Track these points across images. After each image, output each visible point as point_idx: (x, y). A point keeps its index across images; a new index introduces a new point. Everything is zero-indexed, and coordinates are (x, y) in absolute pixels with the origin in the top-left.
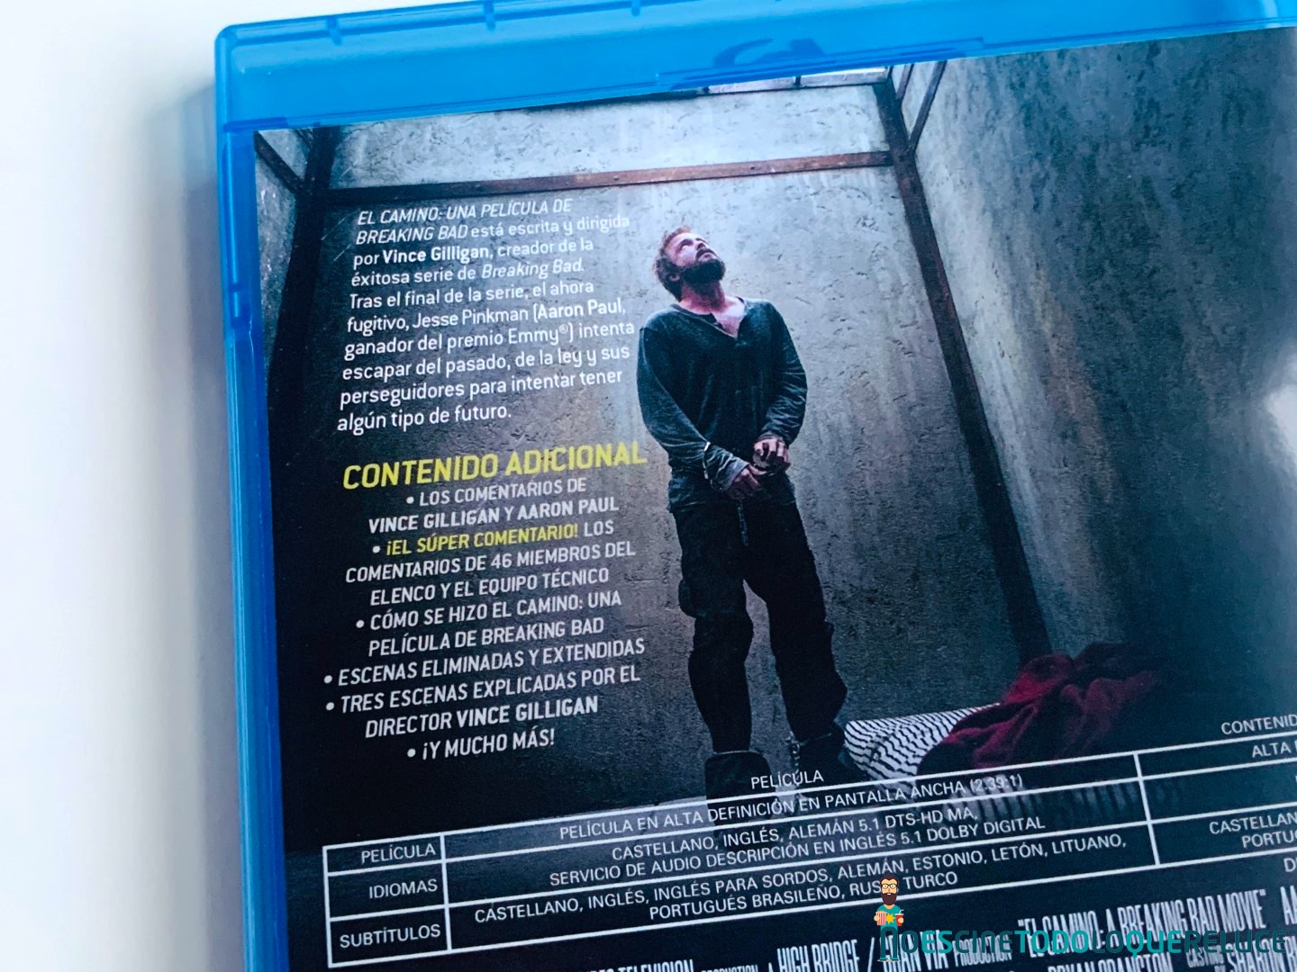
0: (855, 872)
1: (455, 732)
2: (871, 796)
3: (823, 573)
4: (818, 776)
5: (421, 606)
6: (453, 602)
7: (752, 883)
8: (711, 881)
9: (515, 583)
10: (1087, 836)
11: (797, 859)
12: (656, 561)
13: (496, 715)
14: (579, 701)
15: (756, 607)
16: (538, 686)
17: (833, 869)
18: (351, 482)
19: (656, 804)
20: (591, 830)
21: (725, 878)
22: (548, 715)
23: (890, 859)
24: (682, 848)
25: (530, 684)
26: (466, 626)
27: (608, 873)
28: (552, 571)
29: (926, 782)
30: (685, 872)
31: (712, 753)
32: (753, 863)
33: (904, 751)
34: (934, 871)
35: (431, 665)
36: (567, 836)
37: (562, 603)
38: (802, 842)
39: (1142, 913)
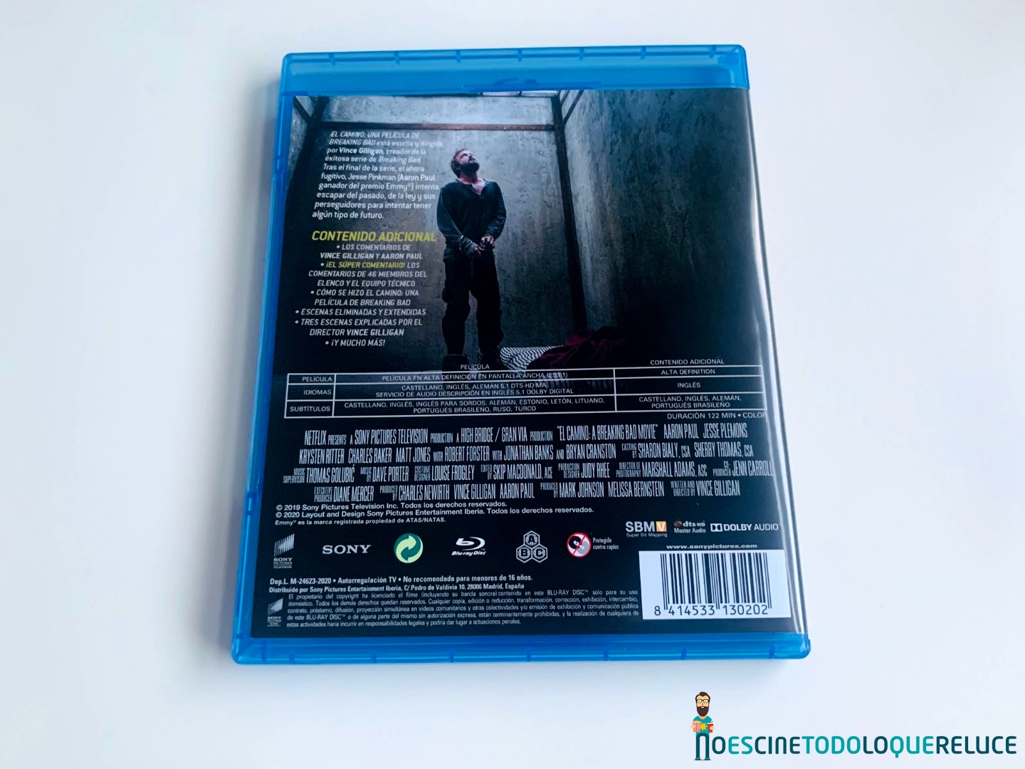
0: (496, 403)
1: (345, 337)
2: (507, 376)
3: (501, 290)
4: (487, 366)
5: (337, 288)
6: (350, 288)
7: (455, 403)
8: (439, 401)
9: (376, 283)
10: (589, 398)
11: (475, 396)
12: (435, 281)
13: (362, 332)
14: (397, 330)
15: (473, 301)
16: (381, 323)
17: (488, 401)
18: (315, 237)
19: (422, 371)
20: (395, 378)
21: (445, 401)
22: (383, 334)
23: (511, 399)
24: (430, 388)
25: (377, 322)
26: (355, 298)
27: (399, 394)
28: (392, 280)
29: (529, 372)
30: (430, 397)
31: (446, 354)
32: (457, 396)
33: (523, 360)
34: (527, 405)
35: (339, 311)
36: (385, 380)
37: (394, 293)
38: (477, 390)
39: (607, 428)
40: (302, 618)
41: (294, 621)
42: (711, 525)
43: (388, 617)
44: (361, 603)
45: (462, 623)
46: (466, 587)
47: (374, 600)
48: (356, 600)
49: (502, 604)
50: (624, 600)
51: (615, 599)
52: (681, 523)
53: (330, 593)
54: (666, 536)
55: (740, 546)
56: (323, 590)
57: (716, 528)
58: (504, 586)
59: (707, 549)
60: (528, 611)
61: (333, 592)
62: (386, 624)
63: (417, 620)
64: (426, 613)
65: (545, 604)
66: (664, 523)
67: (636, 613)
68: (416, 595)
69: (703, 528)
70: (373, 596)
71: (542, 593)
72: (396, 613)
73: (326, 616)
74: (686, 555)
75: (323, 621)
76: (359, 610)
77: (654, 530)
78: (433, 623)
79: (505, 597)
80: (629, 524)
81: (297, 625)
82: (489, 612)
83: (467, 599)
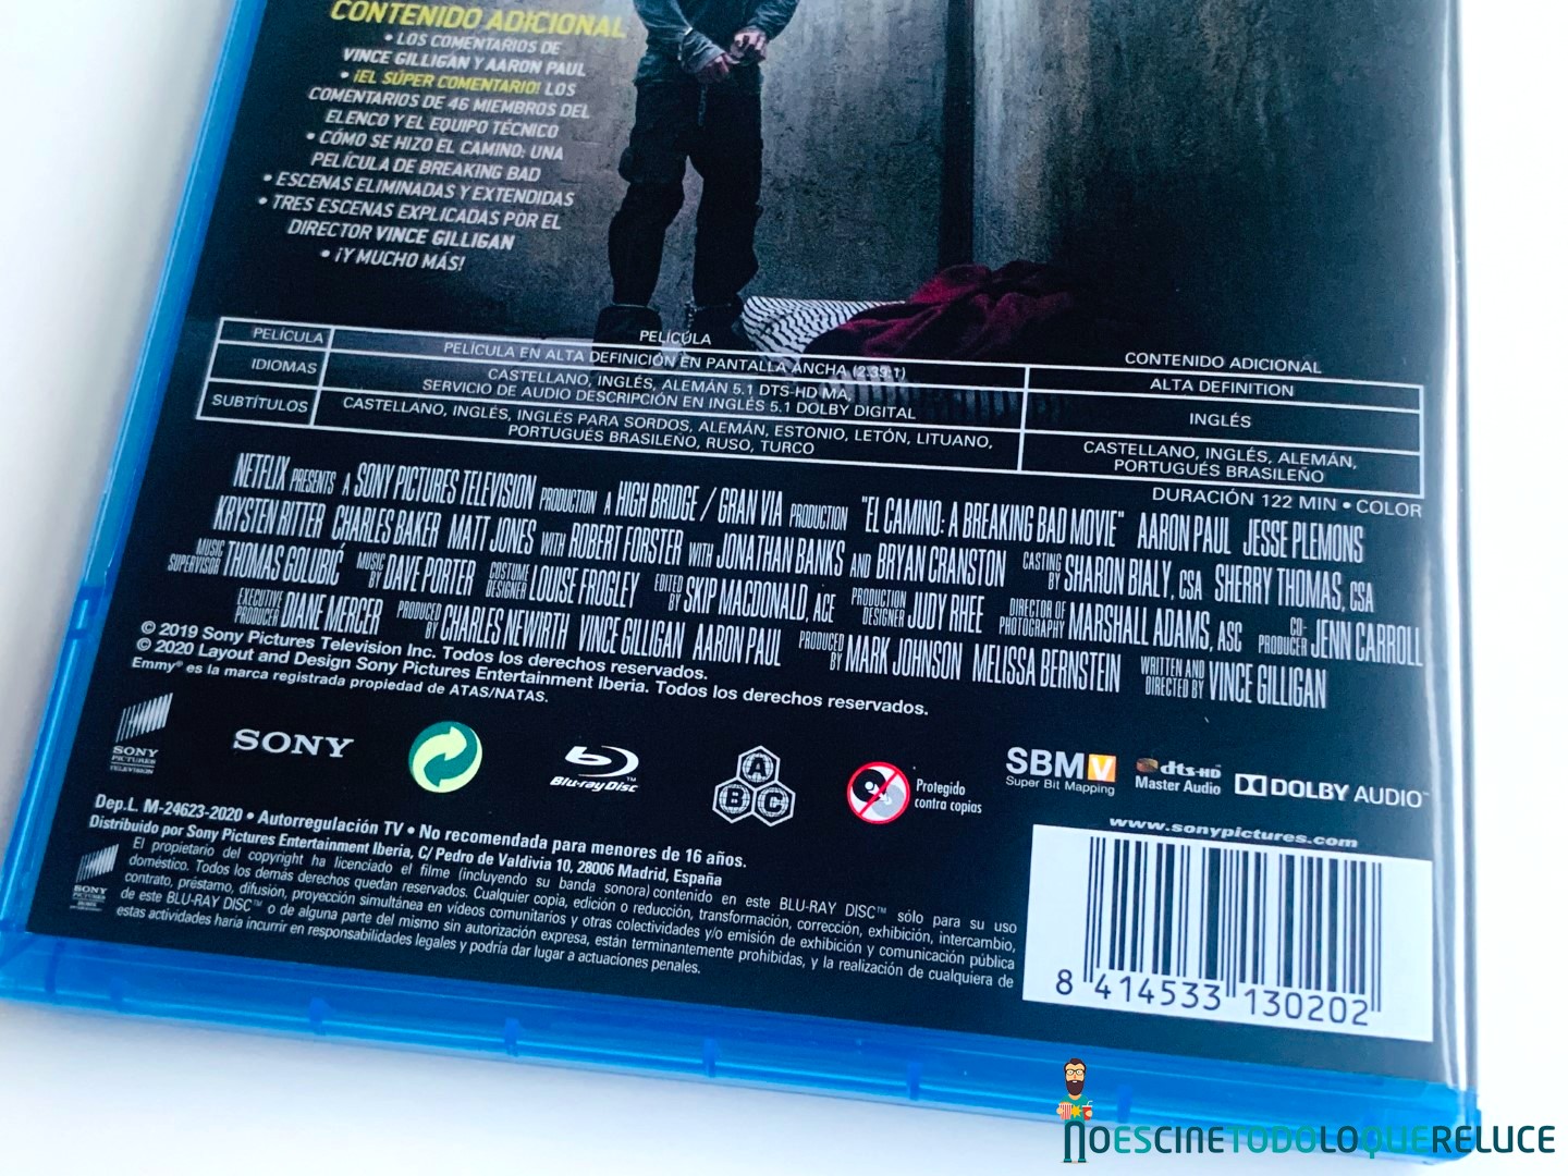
0: (716, 428)
1: (371, 243)
2: (753, 365)
3: (767, 161)
4: (707, 339)
5: (370, 130)
6: (403, 131)
7: (615, 421)
8: (576, 413)
9: (465, 125)
10: (954, 433)
11: (664, 408)
12: (607, 127)
13: (413, 236)
14: (496, 238)
15: (692, 182)
16: (462, 217)
17: (695, 422)
18: (339, 13)
19: (543, 338)
20: (474, 349)
21: (589, 412)
22: (463, 244)
23: (753, 422)
24: (557, 379)
25: (453, 215)
26: (408, 154)
27: (480, 388)
28: (506, 120)
29: (810, 361)
30: (553, 400)
31: (610, 302)
32: (621, 404)
33: (797, 330)
34: (792, 440)
35: (365, 183)
36: (450, 350)
37: (505, 150)
38: (673, 393)
39: (989, 510)
40: (156, 897)
41: (136, 903)
42: (1238, 777)
43: (366, 918)
44: (305, 877)
45: (551, 956)
46: (575, 866)
47: (340, 873)
48: (296, 869)
49: (659, 920)
50: (979, 943)
51: (953, 940)
52: (1155, 764)
53: (235, 846)
54: (1111, 792)
55: (1311, 837)
56: (220, 836)
57: (1250, 785)
58: (670, 875)
59: (1218, 838)
60: (724, 943)
61: (241, 844)
62: (360, 935)
63: (438, 934)
64: (465, 920)
65: (770, 930)
66: (1110, 761)
67: (1008, 982)
68: (446, 873)
69: (1215, 782)
70: (339, 863)
71: (766, 903)
72: (388, 911)
73: (215, 901)
74: (1160, 846)
75: (205, 911)
76: (298, 895)
77: (1080, 776)
78: (476, 947)
79: (669, 903)
80: (1017, 755)
81: (140, 913)
82: (622, 934)
83: (571, 895)
